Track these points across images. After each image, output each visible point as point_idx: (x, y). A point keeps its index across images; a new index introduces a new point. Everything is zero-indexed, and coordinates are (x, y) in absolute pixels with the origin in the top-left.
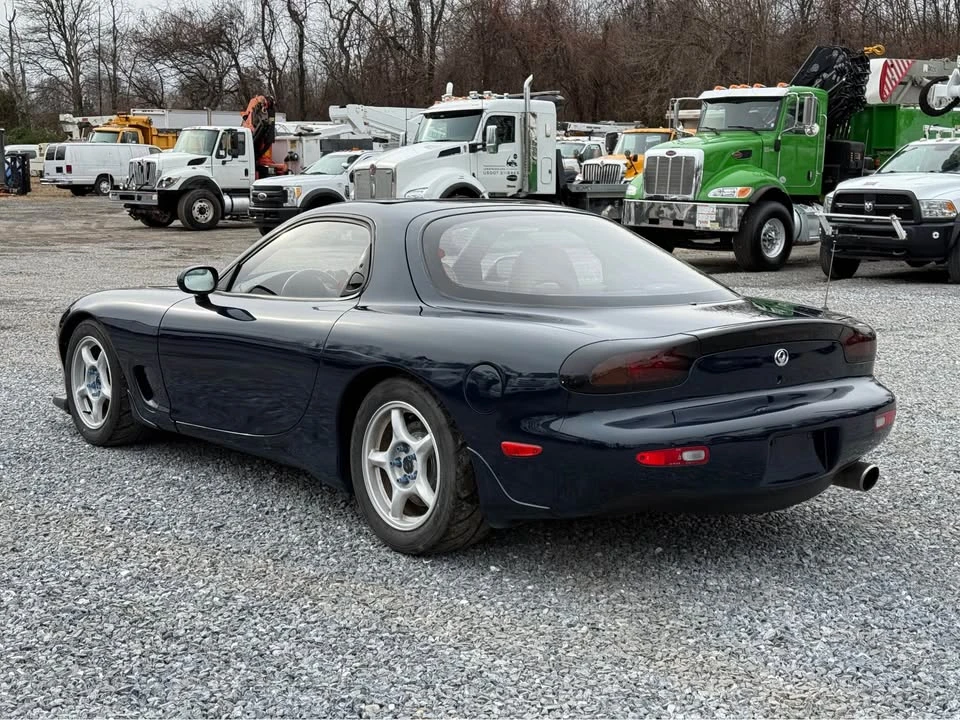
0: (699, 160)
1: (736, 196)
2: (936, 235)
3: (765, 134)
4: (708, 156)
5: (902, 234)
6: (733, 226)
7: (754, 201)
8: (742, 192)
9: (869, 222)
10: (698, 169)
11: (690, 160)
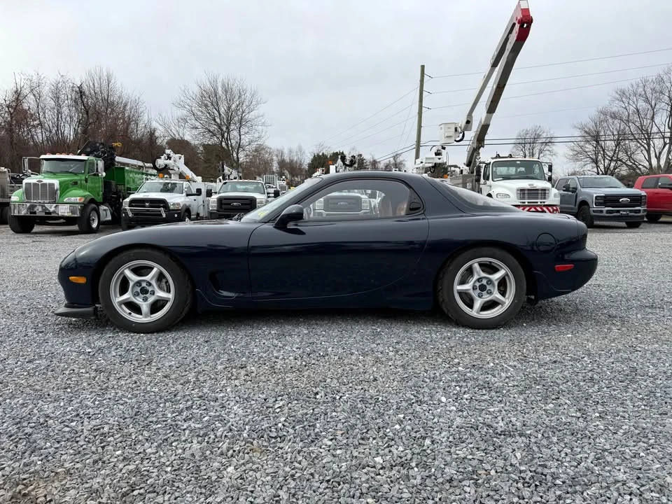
0: (57, 186)
1: (78, 201)
2: (176, 216)
3: (80, 175)
4: (61, 183)
5: (164, 215)
6: (78, 215)
7: (86, 203)
8: (80, 200)
9: (148, 211)
10: (57, 190)
11: (52, 185)
